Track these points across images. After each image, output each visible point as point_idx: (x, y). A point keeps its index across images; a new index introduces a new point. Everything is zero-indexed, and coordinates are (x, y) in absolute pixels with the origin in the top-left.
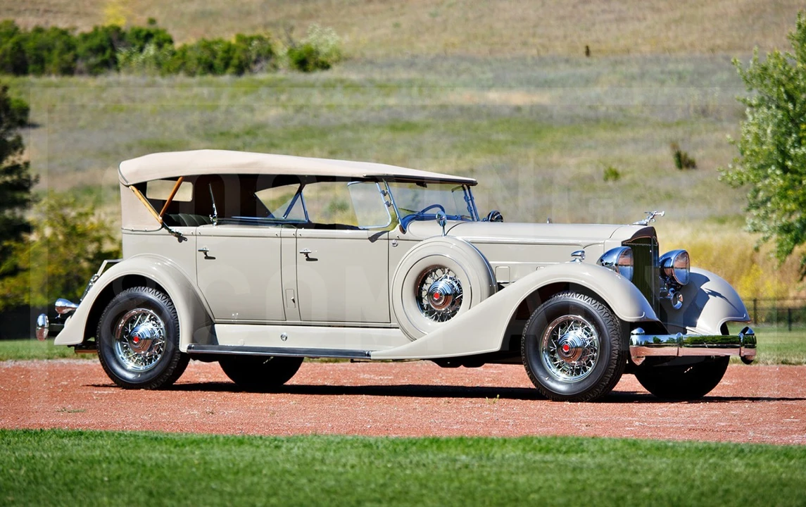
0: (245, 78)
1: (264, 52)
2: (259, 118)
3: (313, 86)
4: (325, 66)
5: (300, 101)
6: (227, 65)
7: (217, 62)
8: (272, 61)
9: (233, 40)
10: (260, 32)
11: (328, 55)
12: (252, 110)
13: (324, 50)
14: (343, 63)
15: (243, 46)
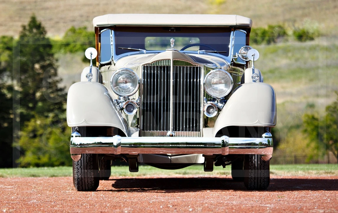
0: (272, 46)
1: (281, 33)
2: (277, 65)
3: (304, 48)
4: (312, 39)
5: (298, 55)
6: (263, 39)
7: (259, 38)
8: (285, 37)
9: (266, 28)
10: (281, 24)
11: (313, 34)
12: (274, 61)
13: (311, 31)
14: (320, 38)
15: (270, 30)
